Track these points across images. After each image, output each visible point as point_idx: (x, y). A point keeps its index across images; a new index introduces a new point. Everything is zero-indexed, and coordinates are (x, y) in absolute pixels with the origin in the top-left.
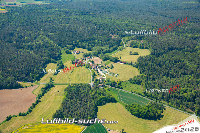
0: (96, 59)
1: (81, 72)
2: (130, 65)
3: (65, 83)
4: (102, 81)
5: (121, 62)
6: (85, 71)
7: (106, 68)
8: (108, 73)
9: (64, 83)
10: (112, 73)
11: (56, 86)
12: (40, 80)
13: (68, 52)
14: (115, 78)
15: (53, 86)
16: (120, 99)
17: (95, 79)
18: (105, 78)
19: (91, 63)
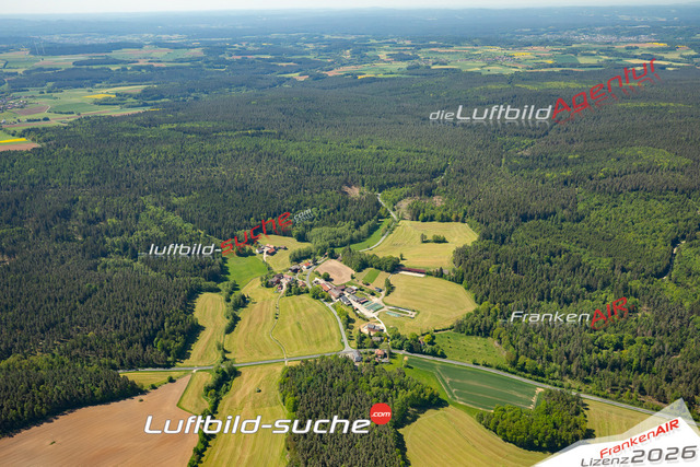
0: (335, 268)
1: (303, 313)
2: (437, 276)
3: (269, 357)
4: (379, 339)
5: (409, 271)
6: (316, 310)
7: (373, 294)
8: (386, 309)
9: (265, 357)
10: (397, 309)
11: (246, 373)
12: (187, 356)
13: (242, 254)
14: (411, 323)
15: (235, 373)
16: (451, 393)
17: (355, 333)
18: (382, 326)
19: (322, 281)
